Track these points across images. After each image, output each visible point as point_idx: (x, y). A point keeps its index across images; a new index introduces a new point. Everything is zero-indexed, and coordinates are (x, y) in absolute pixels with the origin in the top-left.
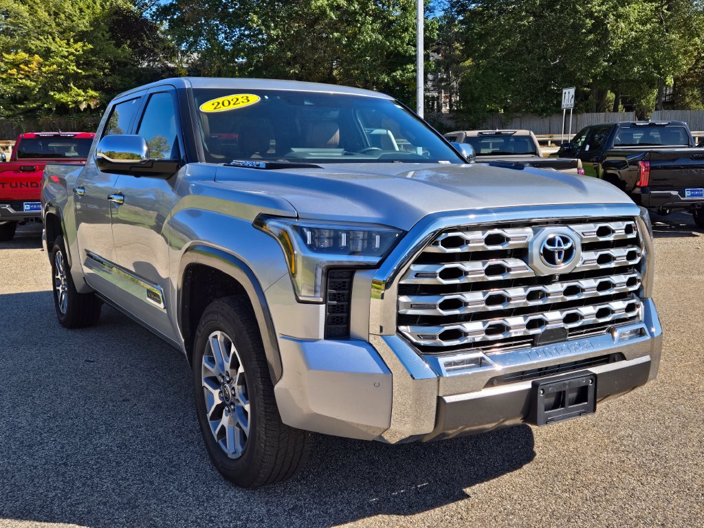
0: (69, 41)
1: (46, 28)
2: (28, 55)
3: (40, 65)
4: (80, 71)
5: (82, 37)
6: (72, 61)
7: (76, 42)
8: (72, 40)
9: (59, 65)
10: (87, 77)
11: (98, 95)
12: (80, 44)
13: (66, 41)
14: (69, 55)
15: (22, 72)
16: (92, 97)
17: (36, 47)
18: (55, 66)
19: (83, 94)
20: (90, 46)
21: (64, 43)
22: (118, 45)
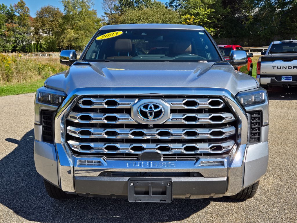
0: (205, 8)
1: (198, 4)
2: (190, 16)
3: (194, 19)
4: (208, 20)
5: (211, 6)
6: (206, 17)
7: (208, 9)
8: (206, 8)
9: (201, 19)
10: (210, 23)
11: (214, 30)
12: (210, 9)
13: (204, 9)
14: (205, 14)
15: (187, 23)
16: (212, 31)
17: (193, 12)
18: (199, 20)
19: (208, 30)
20: (214, 10)
21: (203, 10)
22: (225, 8)
